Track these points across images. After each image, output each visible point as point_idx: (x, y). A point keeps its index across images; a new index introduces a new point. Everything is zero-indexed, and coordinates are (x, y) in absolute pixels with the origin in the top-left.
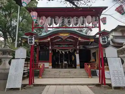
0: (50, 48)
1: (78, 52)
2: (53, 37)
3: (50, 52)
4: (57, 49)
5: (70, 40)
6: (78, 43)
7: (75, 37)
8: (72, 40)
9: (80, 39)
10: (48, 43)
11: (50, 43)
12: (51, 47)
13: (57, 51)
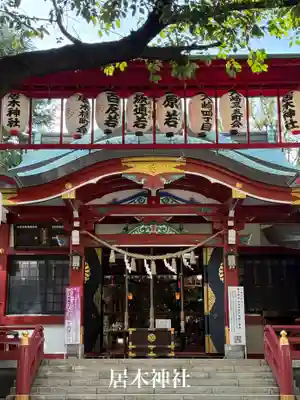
0: (76, 238)
1: (232, 261)
2: (94, 181)
3: (76, 262)
4: (114, 247)
5: (185, 195)
6: (232, 213)
7: (213, 180)
8: (200, 198)
9: (238, 192)
10: (65, 209)
11: (76, 214)
12: (82, 236)
13: (112, 258)
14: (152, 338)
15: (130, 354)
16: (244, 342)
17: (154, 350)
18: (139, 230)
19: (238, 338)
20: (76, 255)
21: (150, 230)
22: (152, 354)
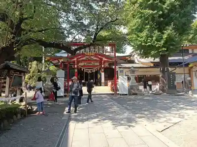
0: (76, 66)
1: (103, 70)
2: (80, 57)
3: (76, 70)
4: (83, 68)
5: (95, 58)
6: (103, 62)
7: (100, 57)
9: (104, 59)
11: (76, 62)
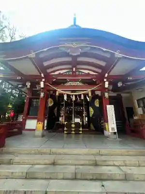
2: (46, 50)
3: (42, 95)
6: (106, 75)
7: (105, 49)
9: (118, 54)
12: (46, 85)
13: (57, 94)
14: (73, 126)
15: (65, 132)
16: (116, 131)
17: (74, 131)
18: (68, 84)
19: (113, 129)
20: (43, 92)
21: (73, 84)
22: (73, 132)
